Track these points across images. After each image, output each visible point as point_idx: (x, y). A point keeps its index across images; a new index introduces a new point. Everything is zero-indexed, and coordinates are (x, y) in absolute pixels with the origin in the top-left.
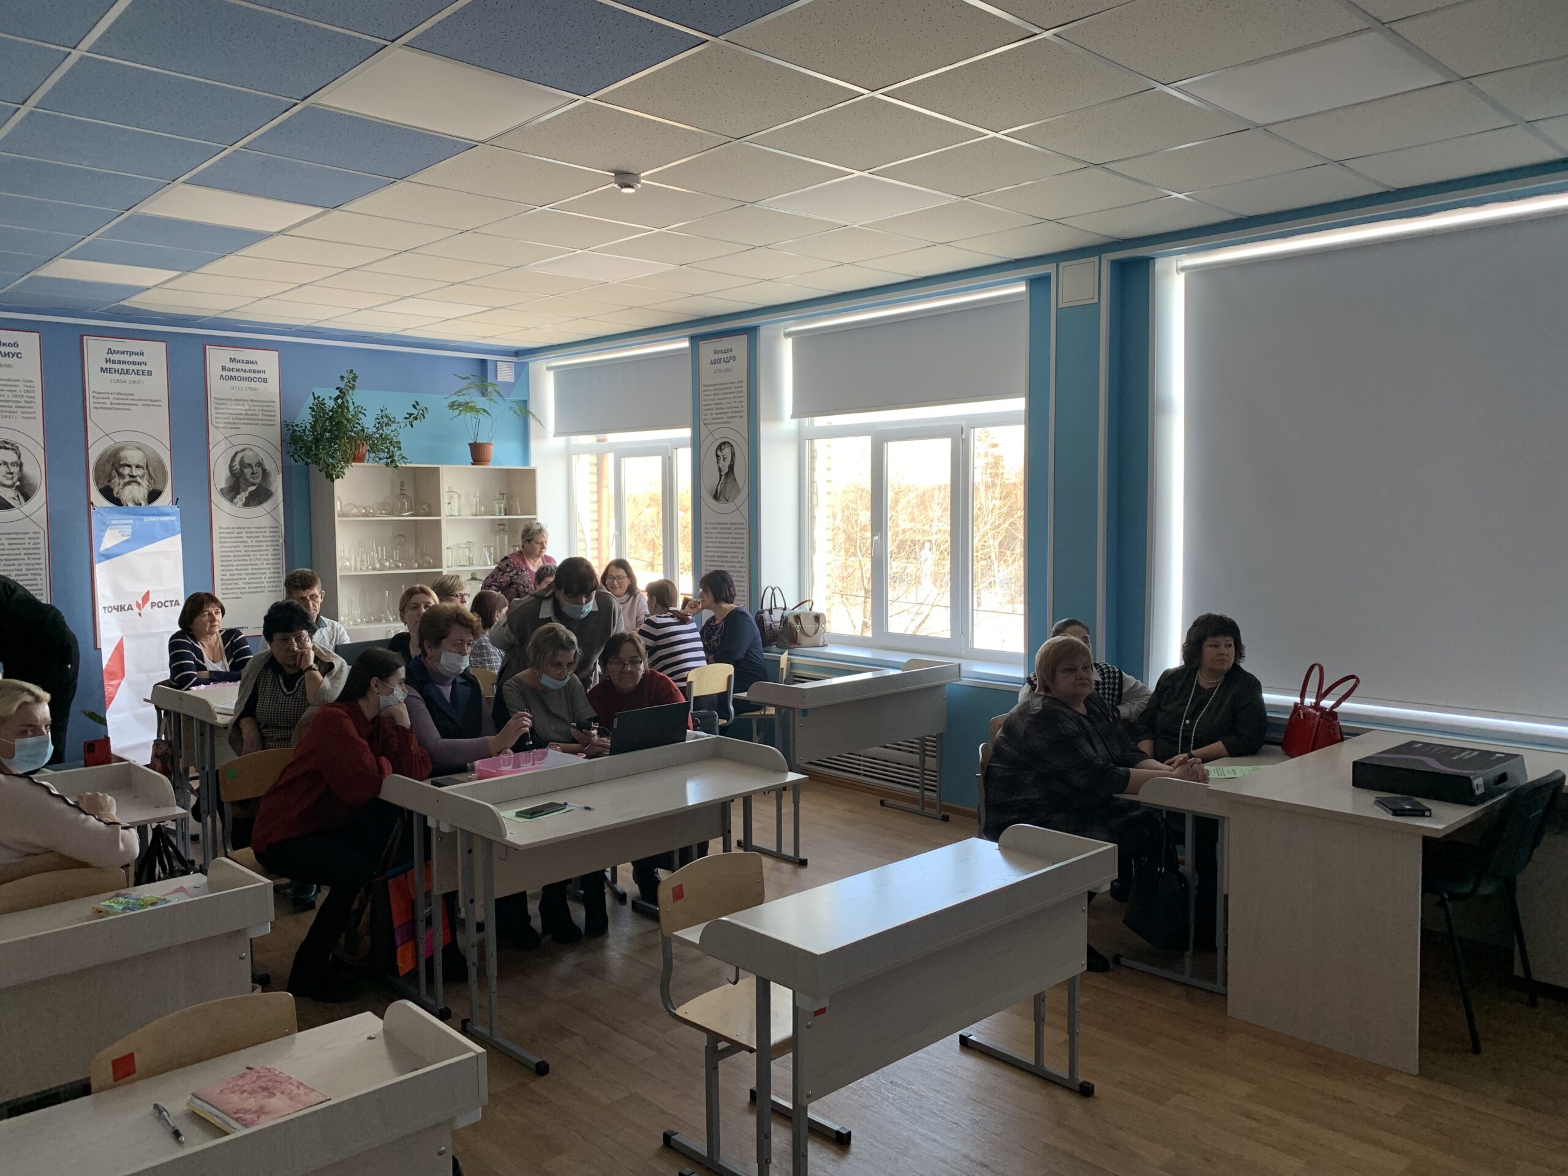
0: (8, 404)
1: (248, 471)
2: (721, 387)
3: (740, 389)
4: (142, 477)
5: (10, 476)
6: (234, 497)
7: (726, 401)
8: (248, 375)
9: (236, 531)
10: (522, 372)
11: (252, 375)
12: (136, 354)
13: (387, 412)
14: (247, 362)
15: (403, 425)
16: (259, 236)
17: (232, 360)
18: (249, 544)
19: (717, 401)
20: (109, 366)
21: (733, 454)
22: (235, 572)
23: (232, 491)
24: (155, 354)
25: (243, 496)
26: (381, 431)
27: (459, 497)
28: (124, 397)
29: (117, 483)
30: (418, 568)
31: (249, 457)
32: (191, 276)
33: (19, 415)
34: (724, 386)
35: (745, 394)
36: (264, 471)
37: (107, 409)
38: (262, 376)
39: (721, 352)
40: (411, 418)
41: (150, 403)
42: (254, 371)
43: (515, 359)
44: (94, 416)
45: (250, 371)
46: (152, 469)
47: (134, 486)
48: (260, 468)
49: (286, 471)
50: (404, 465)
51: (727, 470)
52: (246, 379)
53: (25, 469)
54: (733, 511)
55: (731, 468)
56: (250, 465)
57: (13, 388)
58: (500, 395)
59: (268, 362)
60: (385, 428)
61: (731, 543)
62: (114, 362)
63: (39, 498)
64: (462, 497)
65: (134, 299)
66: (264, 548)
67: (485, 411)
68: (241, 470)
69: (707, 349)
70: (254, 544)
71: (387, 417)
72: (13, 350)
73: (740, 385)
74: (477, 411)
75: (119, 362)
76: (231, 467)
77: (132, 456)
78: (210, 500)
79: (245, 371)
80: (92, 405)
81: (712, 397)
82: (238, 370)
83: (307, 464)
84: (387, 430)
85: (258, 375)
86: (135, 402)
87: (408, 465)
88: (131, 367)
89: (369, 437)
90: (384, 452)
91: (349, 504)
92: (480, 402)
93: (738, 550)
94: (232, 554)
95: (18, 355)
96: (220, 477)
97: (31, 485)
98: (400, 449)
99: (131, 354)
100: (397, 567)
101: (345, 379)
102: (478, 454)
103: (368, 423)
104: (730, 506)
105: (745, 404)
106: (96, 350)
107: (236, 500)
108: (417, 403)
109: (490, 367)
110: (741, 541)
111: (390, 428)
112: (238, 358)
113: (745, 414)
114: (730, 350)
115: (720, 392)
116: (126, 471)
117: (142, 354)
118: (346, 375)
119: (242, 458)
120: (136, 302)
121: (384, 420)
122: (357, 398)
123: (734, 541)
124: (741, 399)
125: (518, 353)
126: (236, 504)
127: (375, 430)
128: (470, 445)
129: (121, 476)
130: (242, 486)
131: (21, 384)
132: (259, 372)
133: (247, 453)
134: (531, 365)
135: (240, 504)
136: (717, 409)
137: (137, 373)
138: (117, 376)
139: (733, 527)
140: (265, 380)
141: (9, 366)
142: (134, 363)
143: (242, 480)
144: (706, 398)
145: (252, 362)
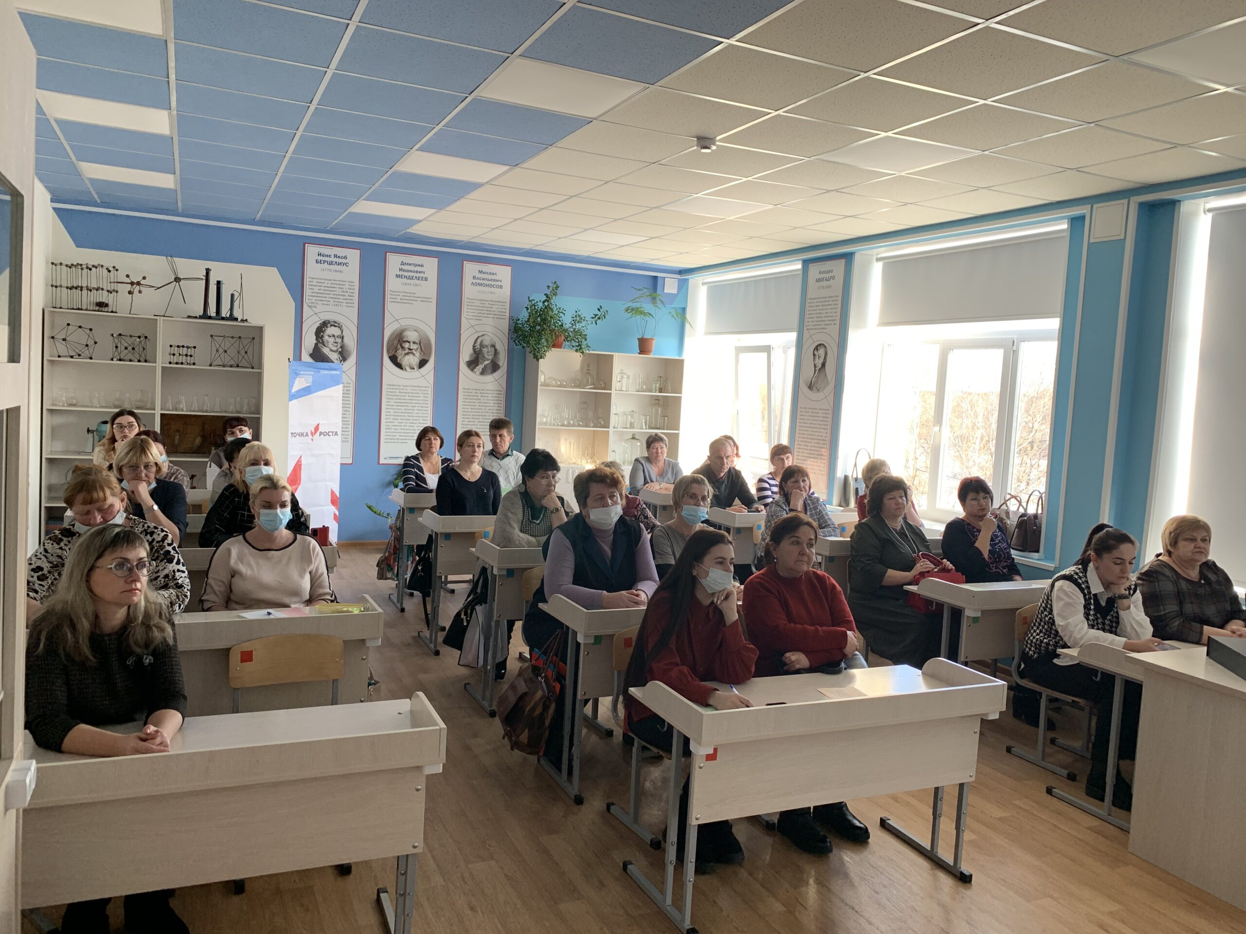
0: (338, 297)
1: (485, 350)
2: (822, 300)
3: (836, 302)
4: (416, 350)
5: (335, 344)
6: (475, 368)
7: (825, 311)
8: (490, 283)
9: (474, 391)
10: (683, 285)
11: (493, 283)
12: (419, 265)
13: (579, 313)
14: (490, 274)
15: (590, 322)
16: (476, 186)
17: (481, 272)
18: (482, 401)
19: (818, 311)
20: (401, 273)
21: (826, 354)
22: (471, 420)
23: (472, 364)
24: (430, 266)
25: (480, 368)
26: (574, 327)
27: (628, 377)
28: (409, 295)
29: (400, 353)
30: (593, 427)
31: (487, 341)
32: (443, 212)
33: (344, 304)
34: (824, 300)
35: (839, 306)
36: (496, 350)
37: (398, 302)
38: (499, 283)
39: (825, 272)
40: (596, 318)
41: (425, 300)
42: (494, 280)
43: (678, 276)
44: (390, 307)
45: (491, 280)
46: (424, 346)
47: (411, 356)
48: (493, 349)
49: (510, 352)
50: (588, 352)
51: (820, 366)
52: (487, 285)
53: (345, 340)
54: (821, 399)
55: (824, 365)
56: (486, 346)
57: (342, 286)
58: (663, 303)
59: (504, 274)
60: (577, 325)
61: (819, 424)
62: (404, 271)
63: (352, 360)
64: (631, 377)
65: (415, 227)
66: (492, 405)
67: (650, 314)
68: (481, 350)
69: (814, 270)
70: (485, 401)
71: (579, 316)
72: (344, 261)
73: (836, 299)
74: (645, 314)
75: (408, 271)
76: (474, 346)
77: (412, 336)
78: (459, 369)
79: (488, 280)
80: (389, 300)
81: (815, 308)
82: (483, 279)
83: (523, 347)
84: (578, 326)
85: (496, 283)
86: (415, 299)
87: (591, 352)
88: (415, 275)
89: (566, 330)
90: (575, 341)
91: (550, 378)
92: (648, 307)
93: (823, 431)
94: (470, 407)
95: (346, 264)
96: (466, 354)
97: (347, 351)
98: (586, 340)
99: (416, 265)
100: (580, 426)
101: (551, 288)
102: (644, 346)
103: (567, 321)
104: (820, 395)
105: (838, 314)
106: (394, 261)
107: (475, 370)
108: (601, 307)
109: (659, 282)
110: (825, 423)
111: (581, 325)
112: (484, 271)
113: (838, 322)
114: (831, 271)
115: (821, 304)
116: (407, 345)
117: (422, 266)
118: (551, 285)
119: (482, 342)
120: (416, 230)
121: (577, 318)
122: (558, 302)
123: (820, 423)
124: (835, 310)
125: (681, 272)
126: (475, 372)
127: (571, 325)
128: (638, 339)
129: (403, 348)
130: (480, 360)
131: (347, 284)
132: (497, 281)
133: (485, 337)
134: (691, 281)
135: (478, 373)
136: (818, 317)
137: (418, 279)
138: (405, 280)
139: (821, 412)
140: (501, 287)
141: (341, 271)
142: (417, 272)
143: (480, 356)
144: (810, 308)
145: (493, 274)
